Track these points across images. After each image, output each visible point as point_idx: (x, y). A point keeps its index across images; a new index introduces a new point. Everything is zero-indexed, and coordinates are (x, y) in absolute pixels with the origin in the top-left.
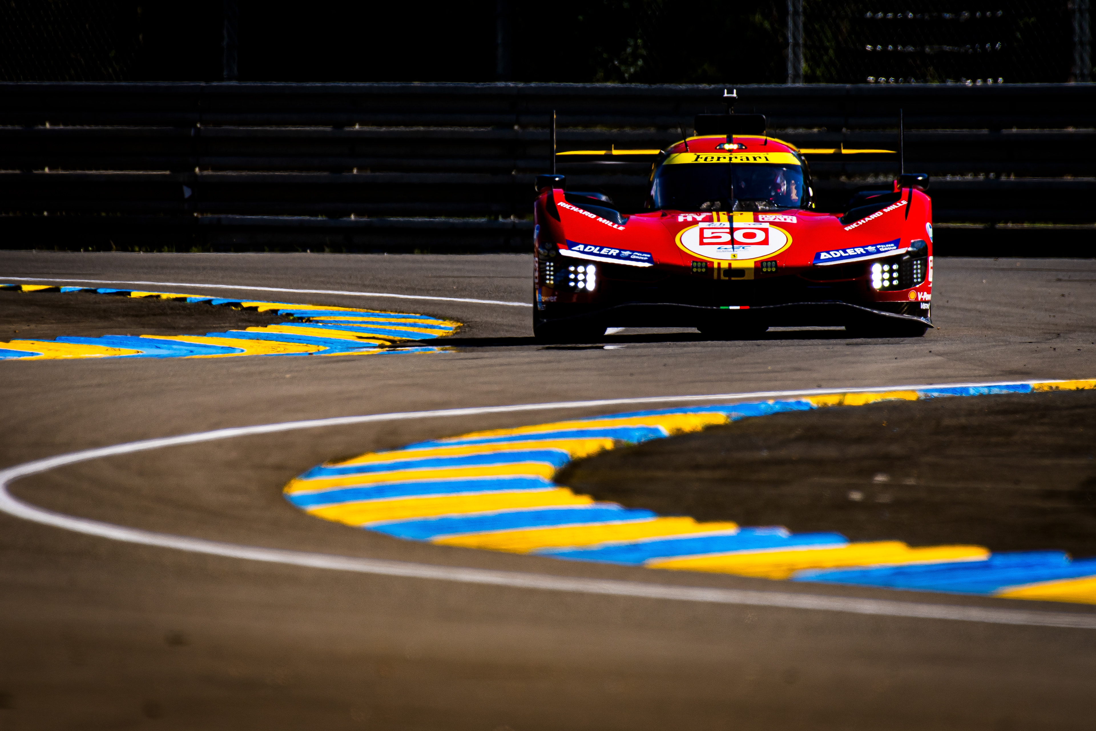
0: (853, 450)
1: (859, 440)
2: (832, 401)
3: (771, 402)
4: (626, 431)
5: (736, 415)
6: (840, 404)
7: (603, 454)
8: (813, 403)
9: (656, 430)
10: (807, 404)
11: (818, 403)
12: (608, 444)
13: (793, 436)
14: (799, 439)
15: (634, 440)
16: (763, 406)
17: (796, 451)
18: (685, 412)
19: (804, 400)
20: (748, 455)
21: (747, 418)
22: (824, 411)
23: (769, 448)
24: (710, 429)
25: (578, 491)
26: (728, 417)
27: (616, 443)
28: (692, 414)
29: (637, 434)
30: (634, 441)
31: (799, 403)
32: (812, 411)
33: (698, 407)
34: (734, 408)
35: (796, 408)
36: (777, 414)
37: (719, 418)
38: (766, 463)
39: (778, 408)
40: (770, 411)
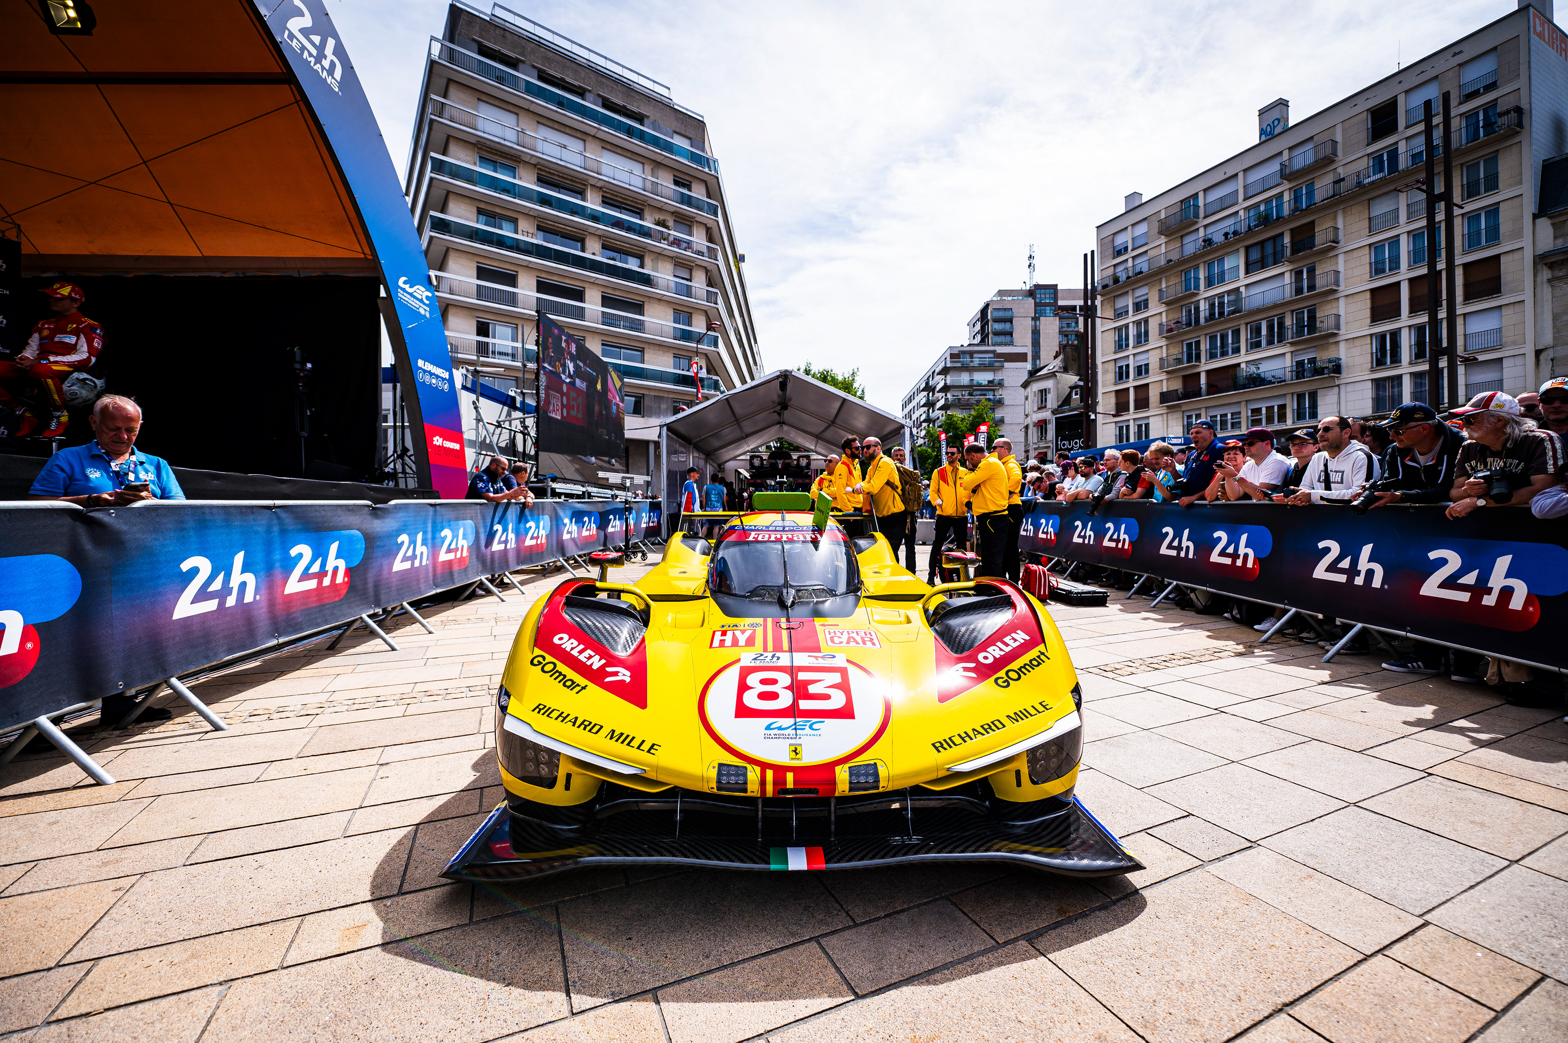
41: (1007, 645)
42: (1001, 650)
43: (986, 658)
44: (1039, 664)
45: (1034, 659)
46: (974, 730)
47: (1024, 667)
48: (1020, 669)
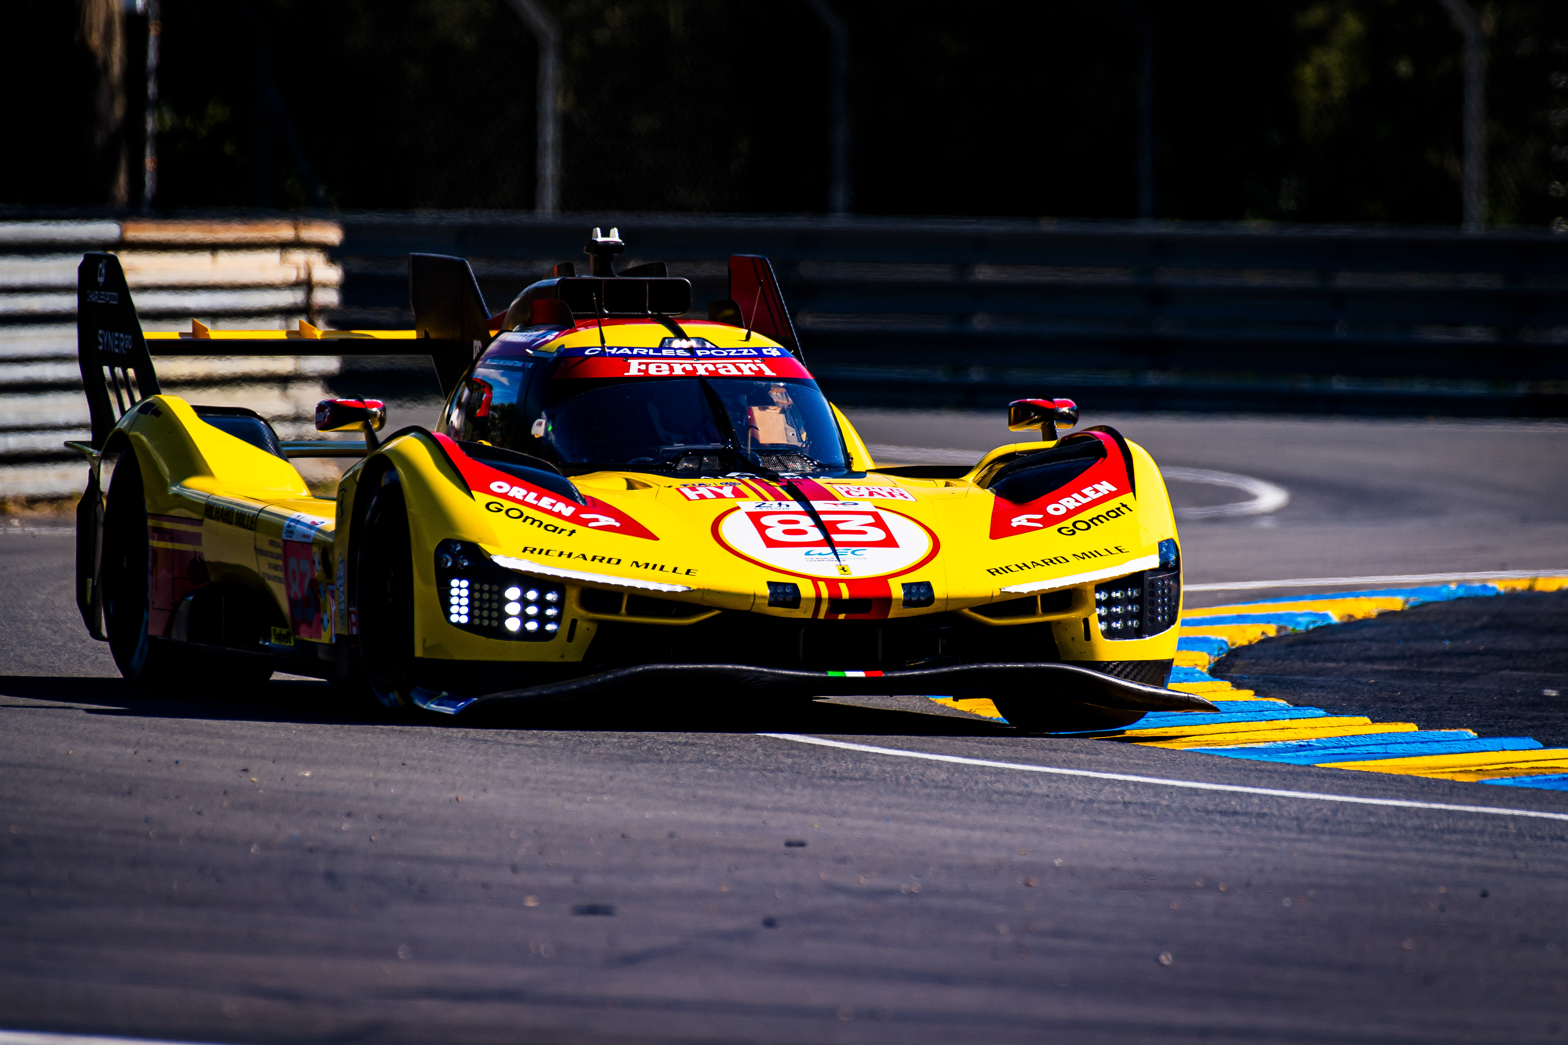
0: (1545, 641)
1: (1552, 631)
2: (1521, 585)
3: (1453, 586)
4: (1292, 616)
5: (1413, 600)
6: (1530, 589)
7: (1266, 641)
8: (1501, 587)
9: (1325, 616)
10: (1493, 589)
11: (1505, 588)
12: (1271, 631)
13: (1478, 624)
14: (1484, 628)
15: (1303, 625)
16: (1444, 591)
17: (1482, 642)
18: (1357, 596)
19: (1490, 585)
20: (1428, 646)
21: (1425, 604)
22: (1513, 596)
23: (1451, 638)
24: (1385, 616)
25: (1238, 685)
26: (1406, 602)
27: (1279, 629)
28: (1365, 598)
29: (1303, 620)
30: (1301, 629)
31: (1484, 587)
32: (1499, 596)
33: (1373, 591)
34: (1413, 592)
35: (1481, 593)
36: (1460, 599)
37: (1396, 603)
38: (1447, 654)
39: (1461, 592)
40: (1452, 596)
41: (1085, 496)
42: (1077, 501)
43: (1057, 509)
44: (1118, 515)
45: (1113, 511)
46: (1032, 562)
47: (1097, 518)
48: (1091, 520)
